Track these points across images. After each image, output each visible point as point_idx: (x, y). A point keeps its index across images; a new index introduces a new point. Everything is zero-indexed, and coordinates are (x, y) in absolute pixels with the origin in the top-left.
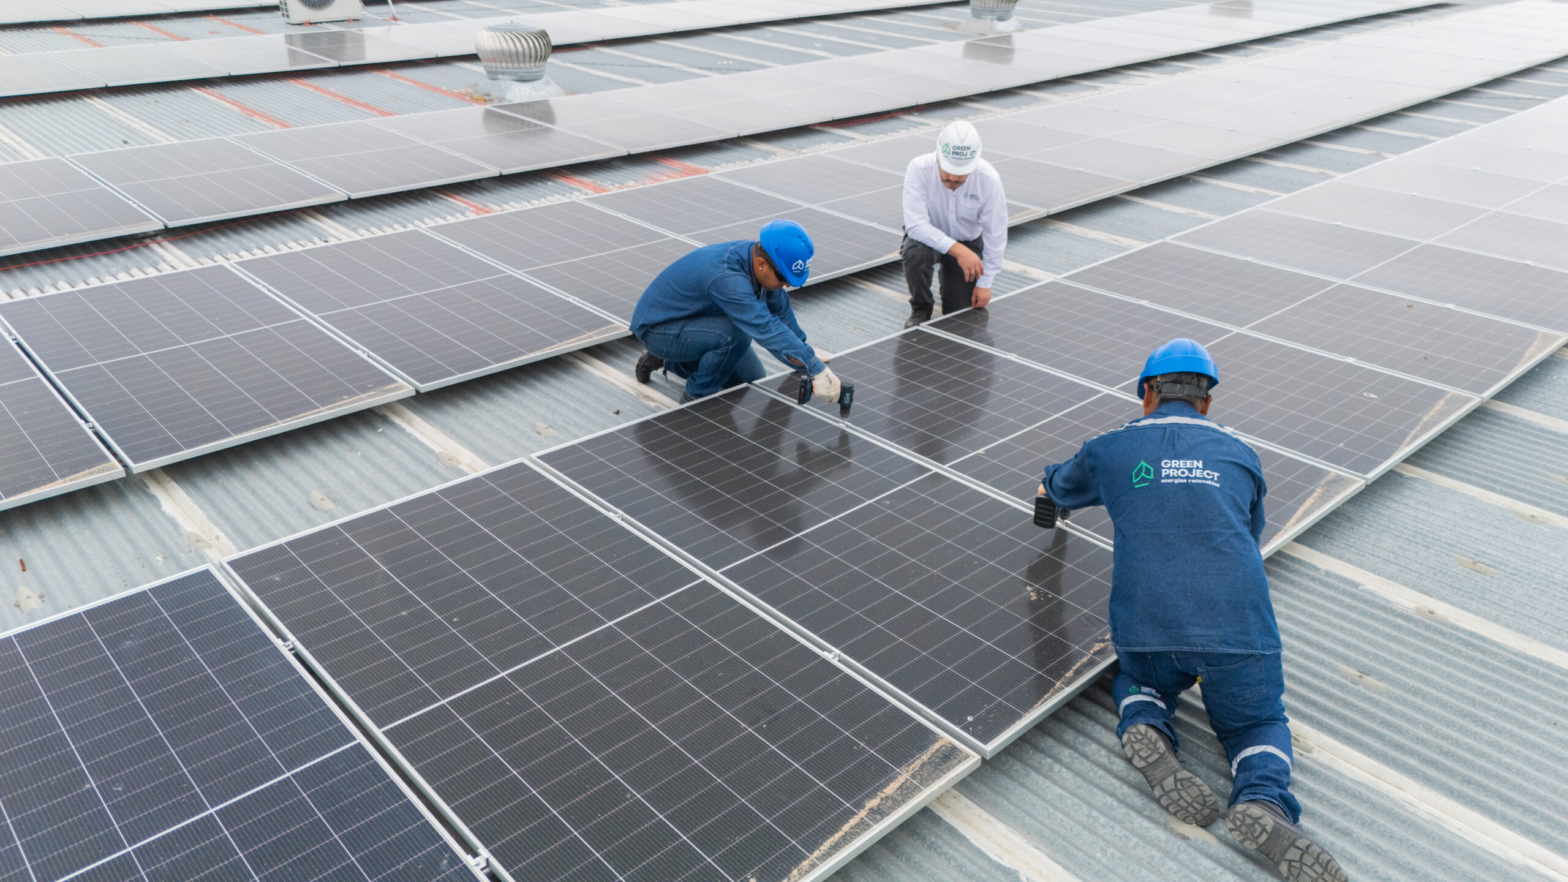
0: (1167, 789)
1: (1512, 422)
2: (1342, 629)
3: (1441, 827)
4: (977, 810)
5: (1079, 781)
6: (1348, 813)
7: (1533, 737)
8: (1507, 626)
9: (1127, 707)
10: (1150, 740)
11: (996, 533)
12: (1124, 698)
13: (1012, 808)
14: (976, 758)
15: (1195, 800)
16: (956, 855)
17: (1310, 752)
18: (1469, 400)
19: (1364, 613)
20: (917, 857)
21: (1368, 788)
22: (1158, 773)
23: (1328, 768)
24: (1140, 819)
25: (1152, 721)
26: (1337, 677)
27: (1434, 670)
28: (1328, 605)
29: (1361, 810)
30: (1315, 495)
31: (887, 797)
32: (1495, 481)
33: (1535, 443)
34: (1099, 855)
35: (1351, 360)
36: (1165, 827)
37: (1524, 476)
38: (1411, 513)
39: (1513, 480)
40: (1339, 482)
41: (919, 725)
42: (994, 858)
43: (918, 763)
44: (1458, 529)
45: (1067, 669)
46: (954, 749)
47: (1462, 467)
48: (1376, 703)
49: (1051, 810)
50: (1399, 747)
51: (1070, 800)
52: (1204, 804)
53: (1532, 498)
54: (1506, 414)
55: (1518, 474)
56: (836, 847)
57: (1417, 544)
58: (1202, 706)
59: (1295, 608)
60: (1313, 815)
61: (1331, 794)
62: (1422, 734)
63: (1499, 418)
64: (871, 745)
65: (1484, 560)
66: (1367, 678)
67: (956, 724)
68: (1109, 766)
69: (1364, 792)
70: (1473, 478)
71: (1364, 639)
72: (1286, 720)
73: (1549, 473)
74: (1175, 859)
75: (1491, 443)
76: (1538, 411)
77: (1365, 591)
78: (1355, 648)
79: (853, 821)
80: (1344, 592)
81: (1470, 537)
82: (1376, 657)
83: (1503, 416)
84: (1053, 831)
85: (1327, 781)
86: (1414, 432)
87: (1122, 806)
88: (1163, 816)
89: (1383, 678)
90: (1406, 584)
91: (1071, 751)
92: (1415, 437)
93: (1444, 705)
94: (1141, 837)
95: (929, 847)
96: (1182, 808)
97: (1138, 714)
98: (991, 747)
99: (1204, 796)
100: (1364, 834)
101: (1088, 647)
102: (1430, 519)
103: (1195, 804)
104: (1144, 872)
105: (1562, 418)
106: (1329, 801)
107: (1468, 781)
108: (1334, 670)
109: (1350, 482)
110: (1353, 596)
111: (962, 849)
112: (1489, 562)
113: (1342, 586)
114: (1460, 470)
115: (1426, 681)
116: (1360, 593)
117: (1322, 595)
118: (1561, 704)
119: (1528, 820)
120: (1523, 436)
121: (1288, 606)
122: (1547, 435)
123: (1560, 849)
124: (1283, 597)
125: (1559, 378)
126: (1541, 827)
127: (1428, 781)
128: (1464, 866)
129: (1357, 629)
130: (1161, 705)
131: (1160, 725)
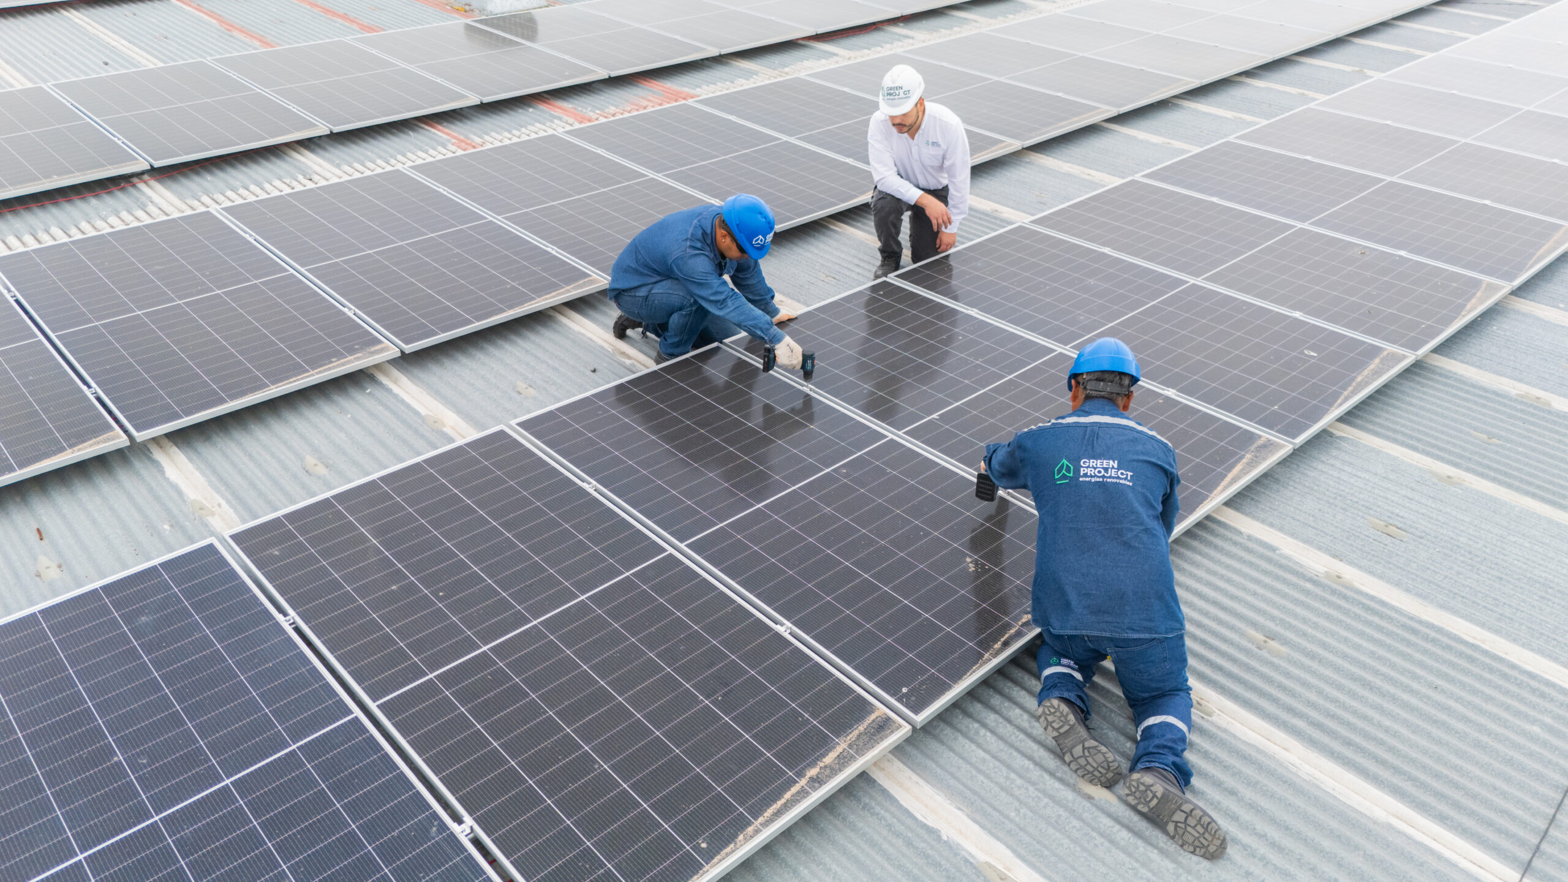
0: (1076, 756)
1: (1447, 377)
2: (1255, 594)
3: (1318, 787)
4: (908, 773)
5: (1001, 745)
6: (1237, 774)
7: (1414, 701)
8: (1408, 590)
9: (1047, 677)
10: (1062, 713)
11: (942, 503)
12: (1045, 668)
13: (939, 770)
14: (906, 728)
15: (1099, 765)
16: (888, 816)
17: (1211, 716)
18: (1404, 357)
19: (1277, 578)
20: (852, 818)
21: (1259, 750)
23: (1225, 731)
24: (1052, 781)
25: (1066, 695)
26: (1245, 643)
27: (1333, 634)
28: (1246, 570)
29: (1248, 771)
30: (1245, 461)
31: (826, 767)
32: (1419, 440)
33: (1463, 399)
34: (1013, 814)
35: (1297, 315)
36: (1074, 789)
37: (1447, 436)
38: (1334, 473)
39: (1437, 438)
40: (1269, 447)
41: (859, 696)
42: (920, 818)
43: (856, 733)
44: (1377, 491)
45: (996, 641)
46: (888, 719)
47: (1391, 425)
48: (1276, 668)
49: (974, 772)
50: (1290, 710)
51: (992, 763)
52: (1108, 769)
53: (1452, 458)
54: (1442, 368)
55: (1443, 432)
56: (778, 814)
57: (1336, 506)
59: (1214, 573)
60: (1205, 776)
61: (1223, 755)
62: (1313, 697)
63: (1434, 372)
64: (814, 715)
65: (1396, 523)
66: (1273, 644)
67: (892, 695)
68: (1030, 730)
69: (1254, 754)
70: (1399, 437)
71: (1274, 604)
72: (1189, 687)
73: (1473, 432)
74: (1080, 818)
75: (1421, 399)
76: (1472, 365)
77: (1281, 555)
78: (1264, 613)
79: (794, 789)
80: (1262, 557)
81: (1387, 499)
82: (1282, 622)
83: (1438, 370)
84: (975, 793)
85: (1222, 744)
86: (1346, 393)
87: (1038, 768)
88: (1072, 778)
89: (1285, 642)
90: (1319, 548)
91: (996, 716)
92: (1346, 399)
93: (1337, 669)
94: (1051, 797)
95: (864, 808)
96: (1089, 772)
97: (1055, 686)
98: (921, 718)
99: (1108, 762)
100: (1248, 793)
101: (1016, 619)
102: (1352, 480)
103: (1100, 769)
104: (1051, 831)
105: (1494, 373)
106: (1221, 762)
107: (1348, 743)
108: (1243, 634)
109: (1279, 447)
110: (1269, 560)
111: (893, 809)
112: (1400, 525)
113: (1261, 550)
114: (1388, 429)
115: (1324, 645)
116: (1276, 557)
117: (1241, 560)
118: (1444, 668)
119: (1396, 780)
120: (1454, 391)
121: (1209, 571)
122: (1477, 392)
123: (1421, 807)
124: (1205, 562)
125: (1499, 328)
126: (1408, 787)
127: (1312, 743)
128: (1334, 824)
129: (1269, 594)
130: (1078, 676)
131: (1073, 698)
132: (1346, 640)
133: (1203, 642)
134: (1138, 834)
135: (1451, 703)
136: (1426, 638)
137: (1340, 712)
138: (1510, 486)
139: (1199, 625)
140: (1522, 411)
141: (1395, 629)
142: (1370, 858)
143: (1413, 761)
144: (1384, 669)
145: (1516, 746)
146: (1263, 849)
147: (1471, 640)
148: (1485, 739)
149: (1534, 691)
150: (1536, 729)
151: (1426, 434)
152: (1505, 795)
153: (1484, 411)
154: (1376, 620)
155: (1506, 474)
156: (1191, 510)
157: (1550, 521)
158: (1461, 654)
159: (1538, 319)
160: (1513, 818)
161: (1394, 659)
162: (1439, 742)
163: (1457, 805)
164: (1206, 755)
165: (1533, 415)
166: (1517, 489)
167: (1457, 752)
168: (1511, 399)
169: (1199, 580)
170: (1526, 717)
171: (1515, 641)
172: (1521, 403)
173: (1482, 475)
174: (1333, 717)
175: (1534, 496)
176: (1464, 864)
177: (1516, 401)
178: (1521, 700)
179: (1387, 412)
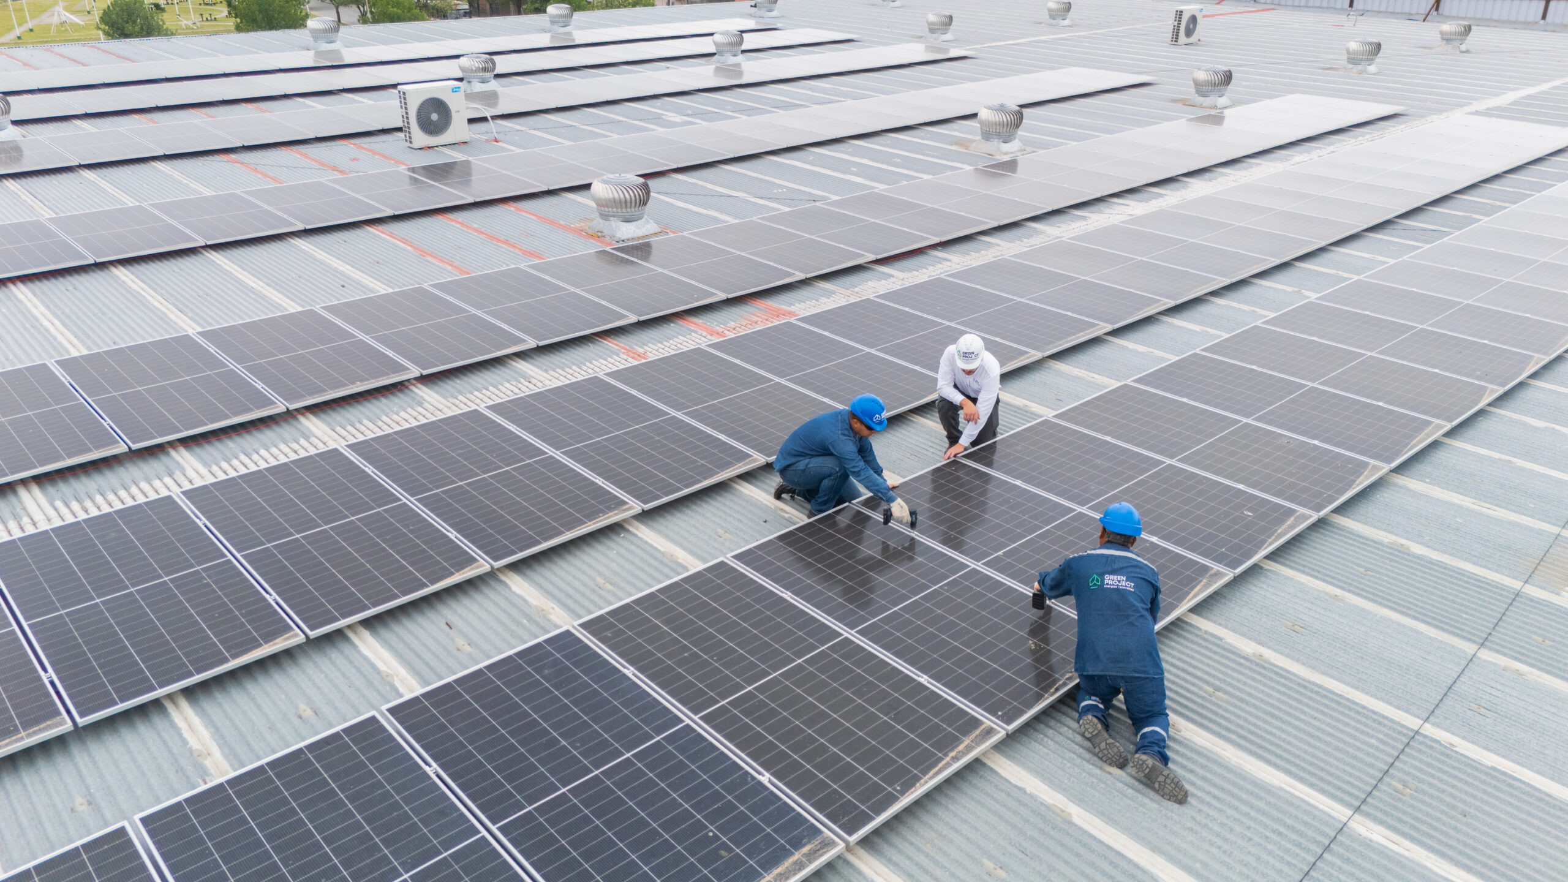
0: (1102, 750)
1: (1341, 530)
2: (1208, 665)
4: (1004, 759)
6: (1195, 762)
7: (1301, 725)
8: (1304, 664)
9: (1082, 708)
10: (1094, 724)
12: (1081, 702)
13: (1022, 759)
14: (1003, 733)
15: (1115, 755)
17: (1181, 731)
18: (1313, 516)
19: (1223, 656)
21: (1207, 750)
22: (1097, 740)
23: (1188, 740)
24: (1088, 765)
25: (1096, 714)
26: (1201, 693)
27: (1255, 688)
28: (1203, 651)
30: (1202, 584)
31: (960, 752)
32: (1318, 572)
33: (1352, 545)
34: (1066, 781)
35: (1241, 486)
36: (1101, 768)
37: (1338, 568)
38: (1263, 593)
39: (1331, 571)
40: (1218, 575)
41: (973, 716)
42: (1013, 782)
43: (974, 736)
44: (1289, 604)
45: (1051, 688)
46: (991, 728)
47: (1302, 562)
48: (1220, 706)
49: (1042, 760)
50: (1228, 729)
51: (1052, 755)
52: (1120, 756)
53: (1340, 584)
54: (1337, 524)
55: (1335, 567)
57: (1262, 613)
58: (1124, 707)
59: (1183, 653)
60: (1176, 763)
61: (1187, 752)
62: (1241, 722)
63: (1333, 527)
65: (1301, 624)
66: (1217, 693)
67: (994, 716)
69: (1205, 752)
70: (1307, 570)
71: (1220, 671)
72: (1167, 715)
73: (1355, 567)
74: (1105, 783)
75: (1323, 545)
76: (1360, 522)
77: (1225, 643)
78: (1214, 676)
80: (1213, 644)
81: (1296, 609)
82: (1225, 681)
84: (1043, 770)
85: (1186, 746)
86: (1270, 540)
87: (1079, 758)
88: (1100, 763)
89: (1226, 692)
90: (1250, 639)
91: (1053, 731)
92: (1270, 544)
93: (1257, 708)
94: (1088, 773)
95: (981, 777)
96: (1107, 760)
97: (1089, 710)
98: (1011, 727)
99: (1121, 753)
100: (1201, 772)
101: (1062, 675)
102: (1273, 597)
103: (1116, 757)
104: (1088, 789)
105: (1374, 527)
106: (1184, 755)
107: (1260, 747)
108: (1200, 688)
109: (1225, 575)
110: (1218, 646)
111: (997, 778)
112: (1303, 626)
113: (1213, 639)
114: (1300, 564)
115: (1250, 695)
116: (1222, 644)
117: (1200, 645)
118: (1321, 708)
119: (1288, 766)
120: (1346, 540)
121: (1180, 652)
122: (1361, 540)
123: (1301, 780)
124: (1178, 646)
125: (1383, 496)
126: (1293, 769)
127: (1239, 746)
128: (1249, 787)
129: (1216, 665)
130: (1101, 706)
131: (1100, 716)
132: (1263, 692)
133: (1176, 692)
134: (1138, 791)
135: (1324, 727)
136: (1312, 691)
137: (1256, 730)
138: (1375, 602)
139: (1174, 683)
140: (1390, 553)
141: (1293, 686)
142: (1268, 803)
143: (1298, 757)
144: (1284, 708)
145: (1359, 749)
146: (1208, 799)
147: (1339, 693)
148: (1341, 745)
149: (1374, 721)
150: (1373, 741)
151: (1324, 568)
152: (1350, 775)
153: (1365, 553)
154: (1283, 681)
155: (1374, 594)
156: (1168, 614)
157: (1399, 624)
158: (1332, 700)
159: (1409, 490)
160: (1353, 786)
161: (1291, 702)
162: (1314, 747)
163: (1321, 779)
164: (1177, 752)
165: (1397, 556)
166: (1380, 604)
167: (1324, 752)
168: (1383, 545)
169: (1174, 657)
170: (1368, 734)
171: (1367, 693)
172: (1390, 548)
173: (1358, 595)
174: (1253, 733)
175: (1390, 608)
176: (1322, 807)
177: (1387, 546)
178: (1366, 725)
179: (1300, 553)
